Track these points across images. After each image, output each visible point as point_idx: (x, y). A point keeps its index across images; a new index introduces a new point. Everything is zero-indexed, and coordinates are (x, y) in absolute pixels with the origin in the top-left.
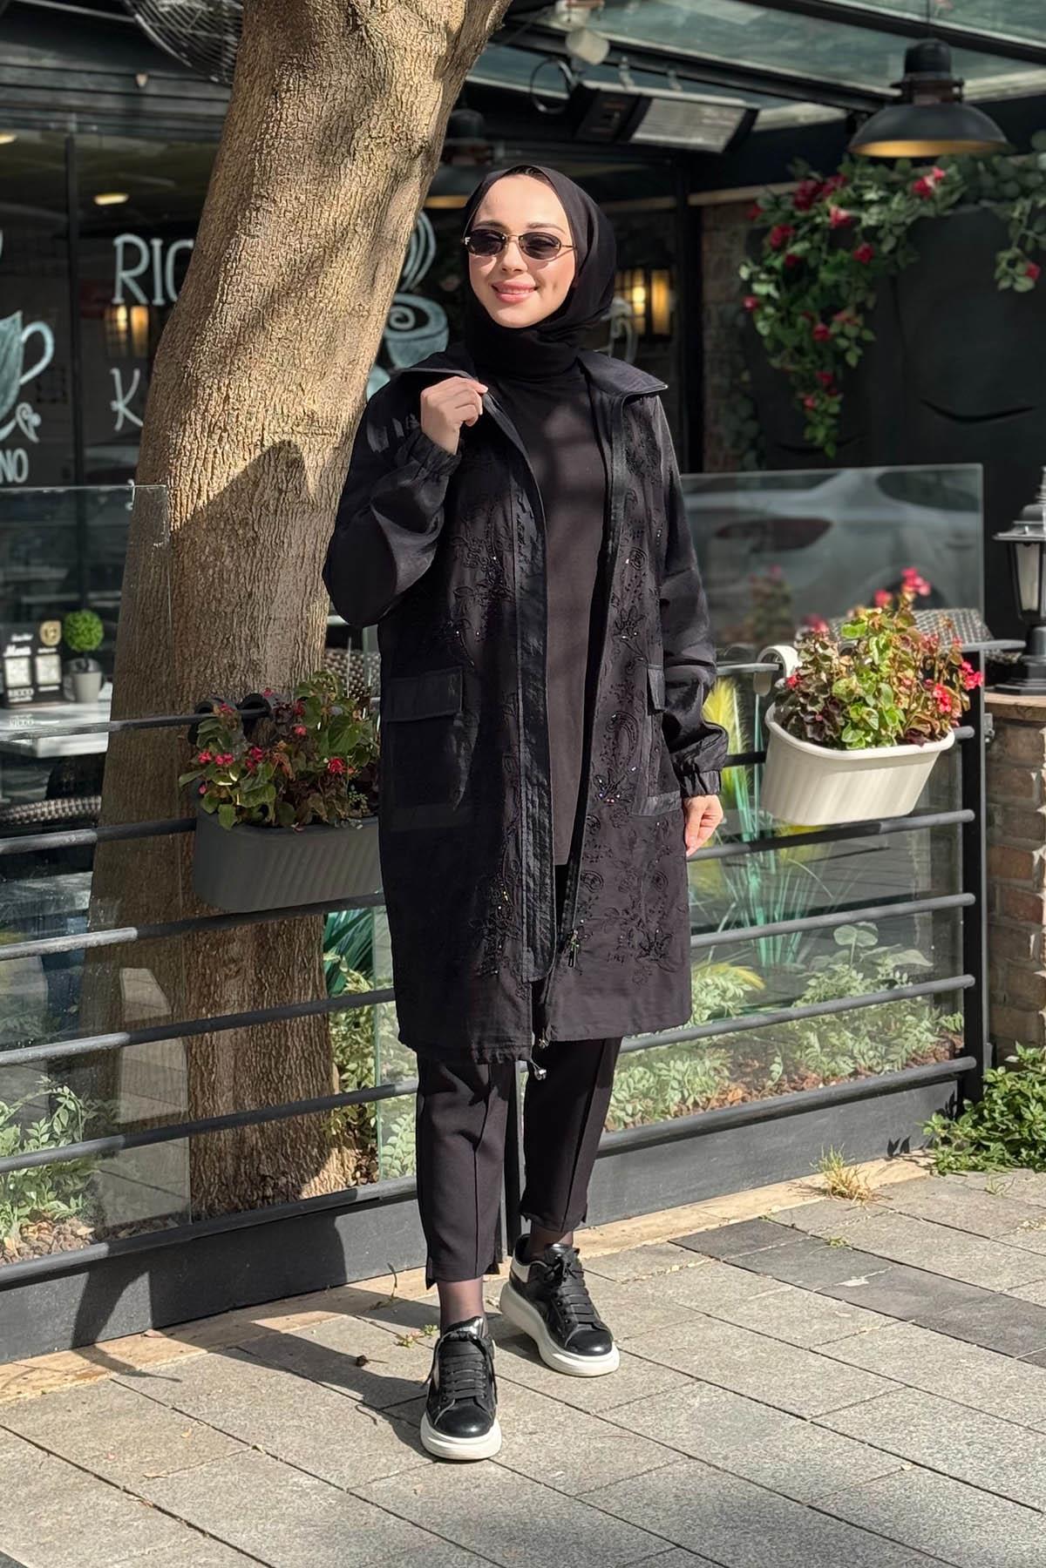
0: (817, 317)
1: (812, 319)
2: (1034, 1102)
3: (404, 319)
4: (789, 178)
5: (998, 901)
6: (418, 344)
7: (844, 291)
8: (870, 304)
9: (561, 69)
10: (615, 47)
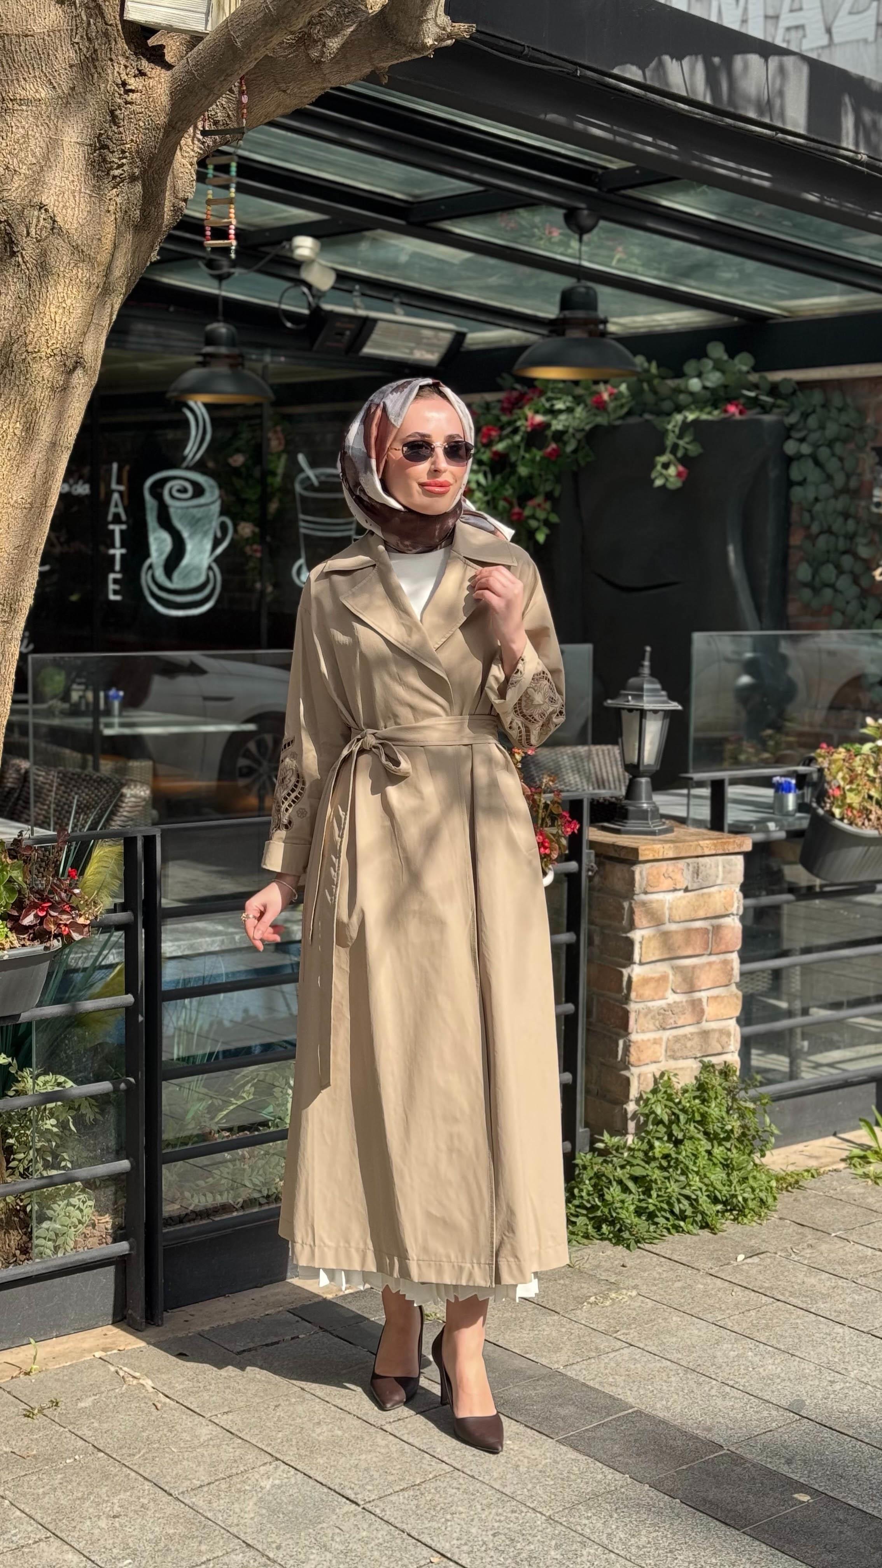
0: (515, 501)
1: (511, 504)
2: (614, 1183)
3: (184, 490)
4: (498, 388)
5: (594, 1010)
6: (195, 511)
7: (536, 481)
8: (557, 493)
9: (304, 293)
10: (342, 277)
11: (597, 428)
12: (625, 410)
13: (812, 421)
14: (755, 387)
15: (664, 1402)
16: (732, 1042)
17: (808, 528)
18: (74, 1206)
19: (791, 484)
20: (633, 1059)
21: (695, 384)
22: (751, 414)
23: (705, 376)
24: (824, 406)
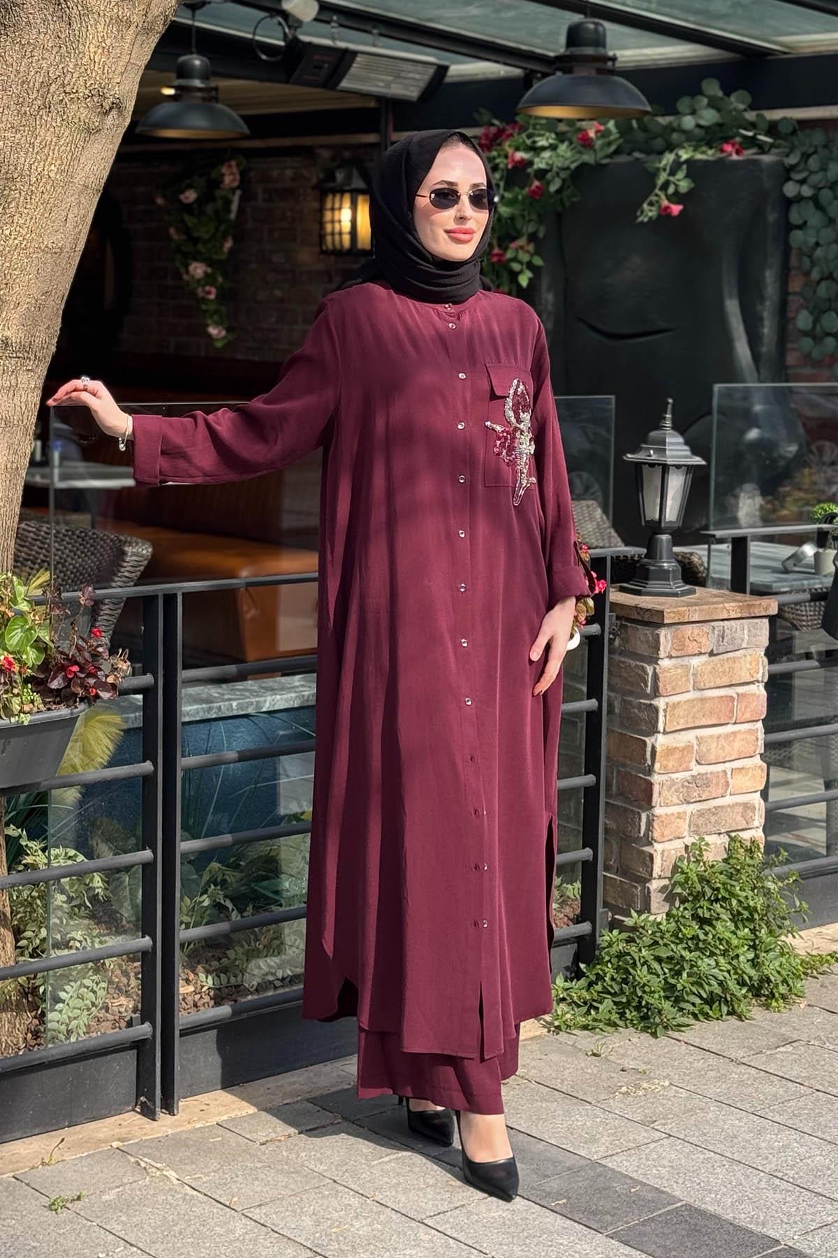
2: (640, 965)
4: (477, 123)
5: (614, 782)
7: (518, 223)
8: (540, 234)
9: (281, 23)
11: (584, 165)
12: (613, 148)
13: (813, 162)
14: (753, 126)
15: (713, 1196)
16: (757, 817)
17: (807, 274)
18: (88, 988)
19: (789, 227)
20: (656, 835)
21: (688, 122)
22: (749, 154)
23: (698, 113)
24: (826, 146)
